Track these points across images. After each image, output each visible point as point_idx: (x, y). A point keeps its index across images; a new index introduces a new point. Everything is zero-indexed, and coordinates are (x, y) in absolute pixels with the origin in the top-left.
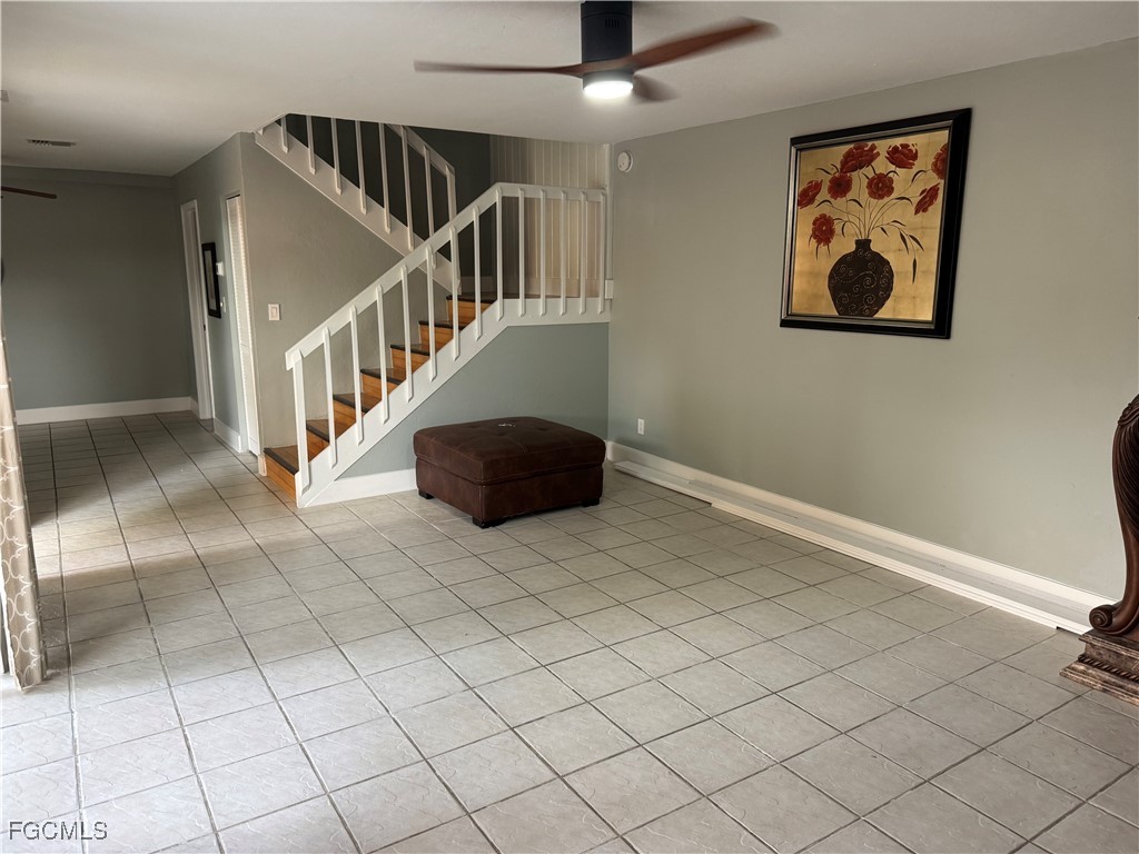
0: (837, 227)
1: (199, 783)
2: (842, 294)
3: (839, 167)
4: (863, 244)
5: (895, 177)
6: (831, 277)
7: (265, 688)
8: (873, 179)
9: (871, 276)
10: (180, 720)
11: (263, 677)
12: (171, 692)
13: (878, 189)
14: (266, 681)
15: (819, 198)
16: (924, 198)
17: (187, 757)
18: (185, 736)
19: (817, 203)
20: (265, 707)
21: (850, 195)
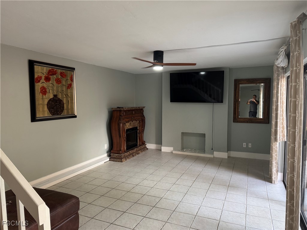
0: (48, 90)
1: (247, 203)
2: (51, 109)
3: (47, 73)
4: (55, 96)
5: (62, 80)
6: (47, 105)
7: (223, 213)
8: (57, 79)
9: (58, 104)
10: (246, 216)
11: (220, 217)
12: (245, 225)
13: (58, 82)
14: (221, 215)
15: (41, 81)
16: (69, 86)
17: (247, 208)
18: (246, 212)
19: (41, 82)
20: (226, 210)
21: (50, 82)
